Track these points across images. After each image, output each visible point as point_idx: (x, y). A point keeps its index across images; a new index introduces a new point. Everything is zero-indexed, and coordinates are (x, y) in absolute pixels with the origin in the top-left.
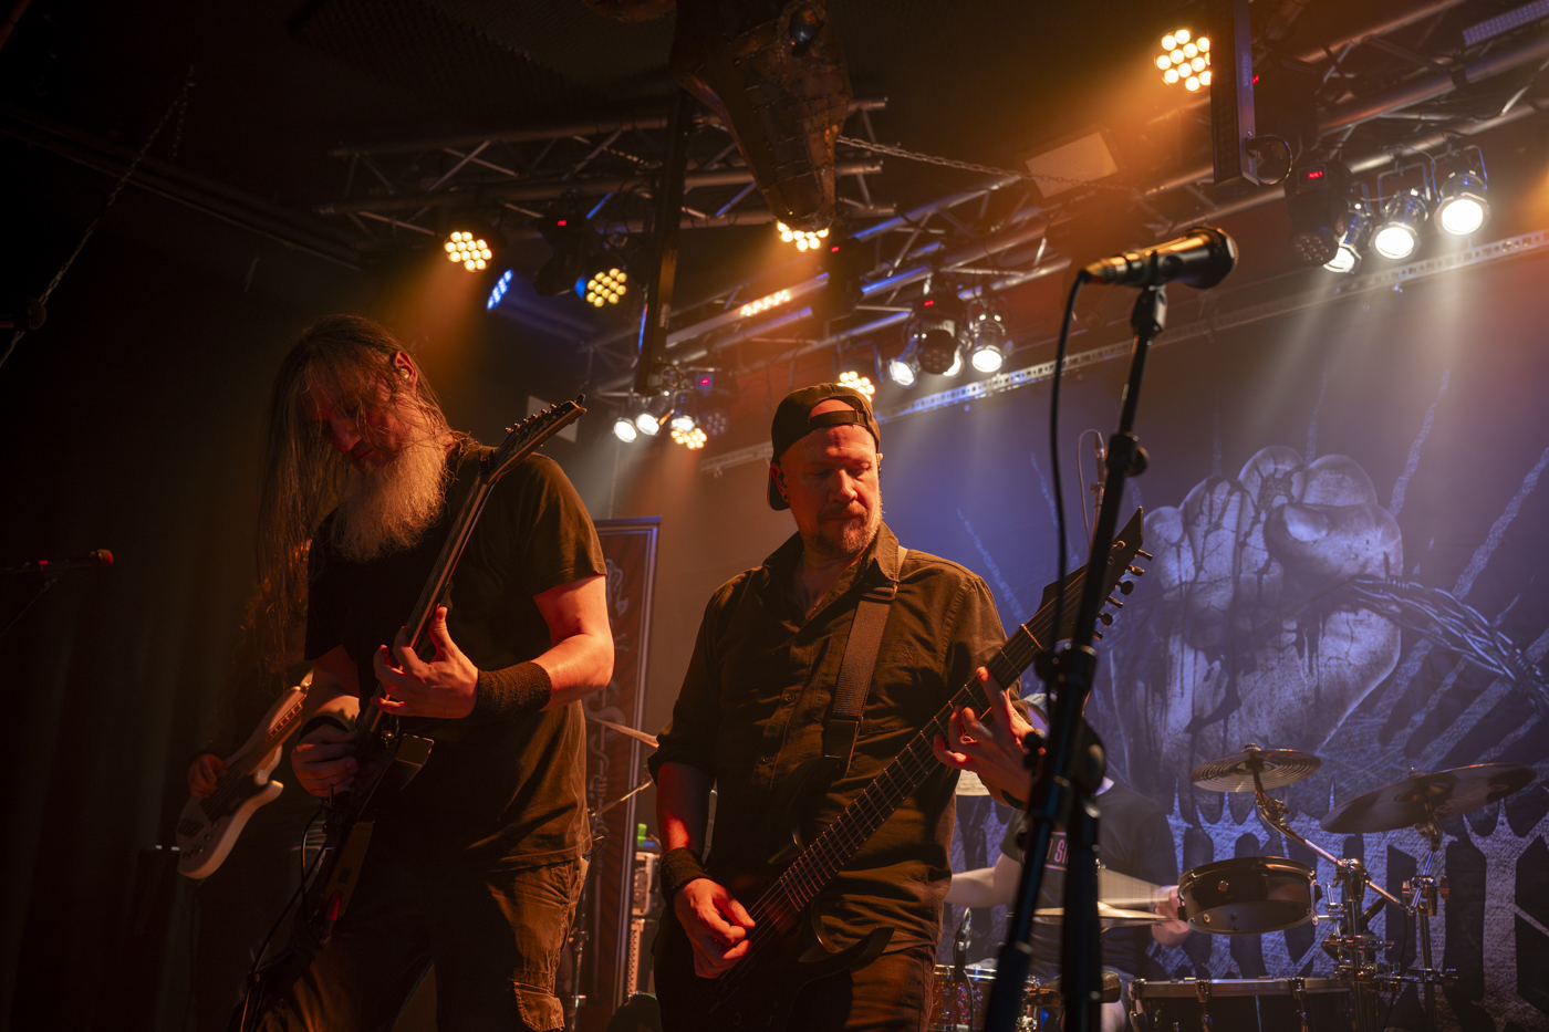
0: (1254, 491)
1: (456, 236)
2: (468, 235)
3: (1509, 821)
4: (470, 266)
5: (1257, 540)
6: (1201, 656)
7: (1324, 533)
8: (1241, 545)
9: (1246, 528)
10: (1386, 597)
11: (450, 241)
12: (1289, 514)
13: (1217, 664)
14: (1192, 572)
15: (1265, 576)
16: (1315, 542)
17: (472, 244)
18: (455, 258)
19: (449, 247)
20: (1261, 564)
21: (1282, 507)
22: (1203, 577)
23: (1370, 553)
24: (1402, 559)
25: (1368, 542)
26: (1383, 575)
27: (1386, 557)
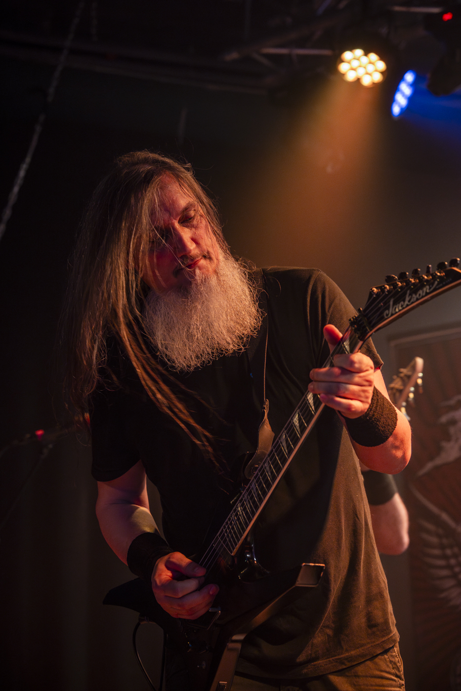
1: (347, 55)
2: (359, 52)
4: (367, 81)
11: (342, 61)
17: (365, 59)
18: (351, 77)
19: (343, 68)
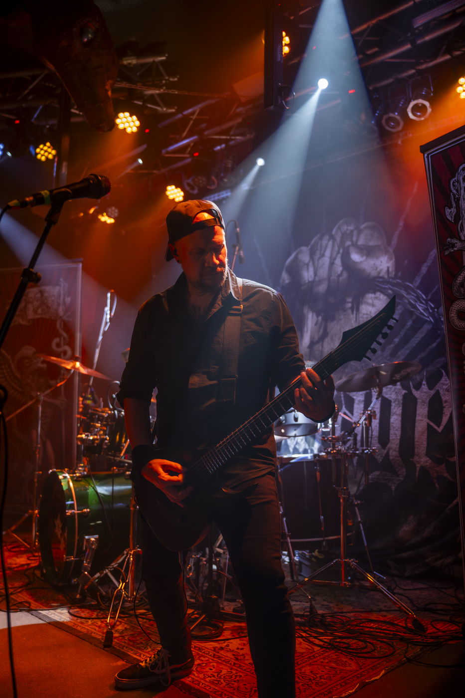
0: (338, 239)
3: (427, 384)
5: (338, 262)
6: (315, 314)
7: (364, 258)
8: (332, 264)
9: (334, 256)
10: (387, 287)
12: (352, 250)
13: (320, 318)
14: (313, 276)
15: (341, 278)
16: (361, 262)
20: (339, 272)
21: (349, 247)
22: (317, 279)
23: (382, 267)
24: (394, 269)
25: (381, 262)
26: (386, 277)
27: (388, 268)
